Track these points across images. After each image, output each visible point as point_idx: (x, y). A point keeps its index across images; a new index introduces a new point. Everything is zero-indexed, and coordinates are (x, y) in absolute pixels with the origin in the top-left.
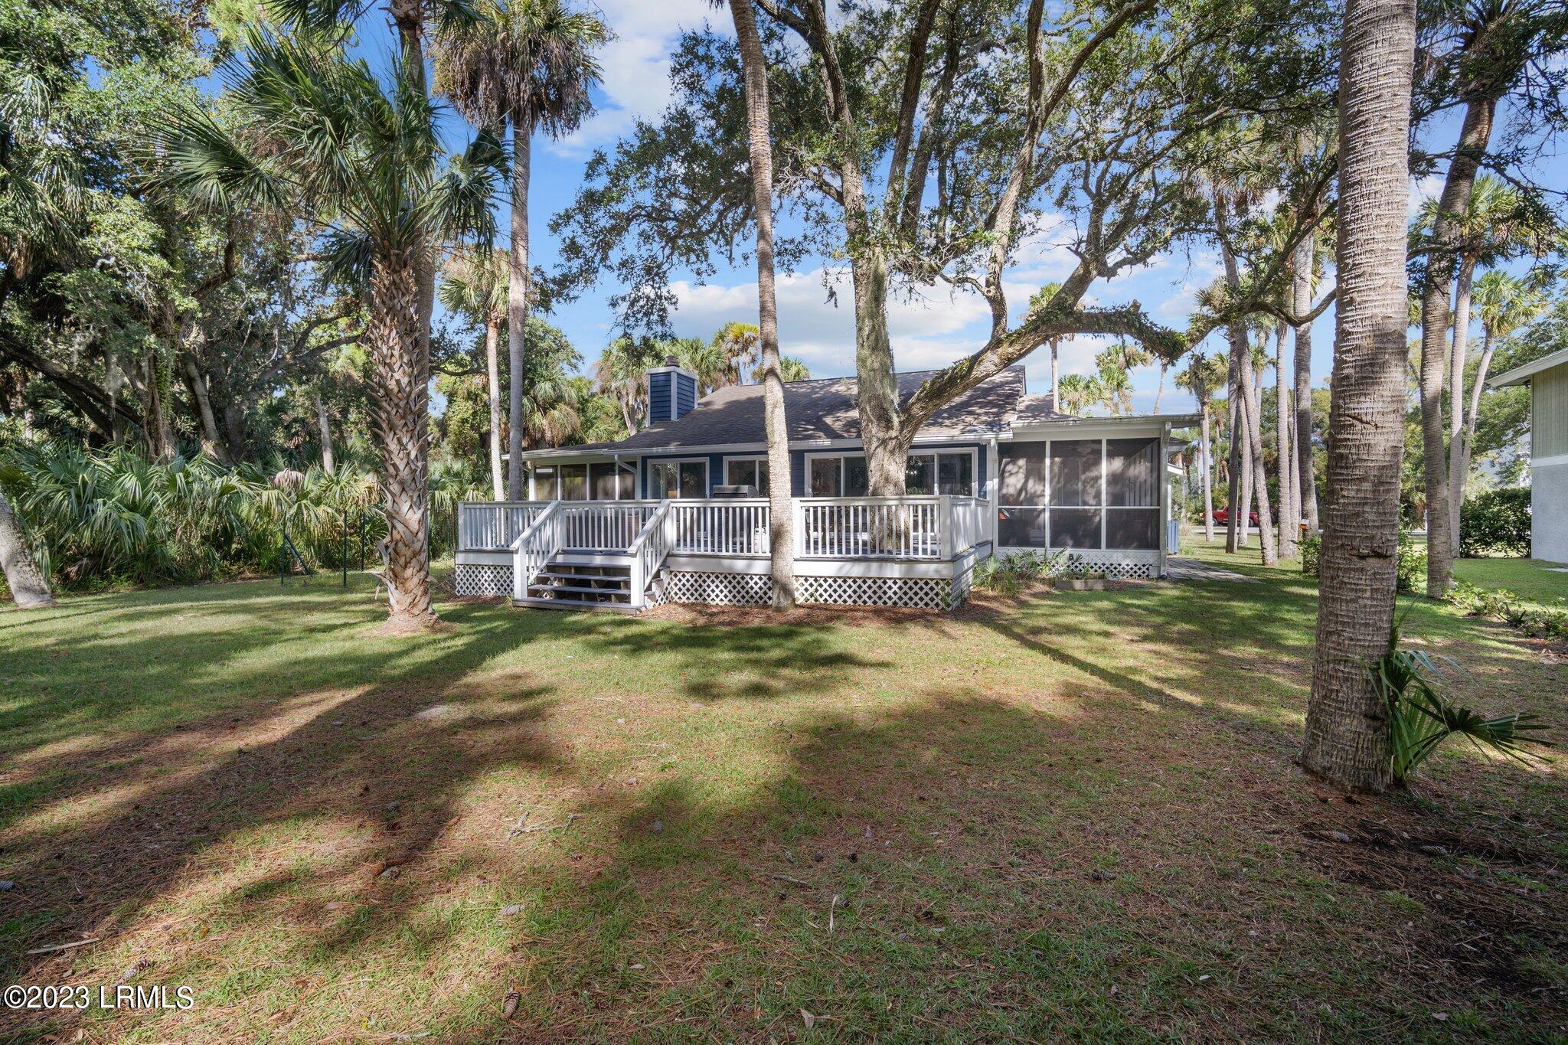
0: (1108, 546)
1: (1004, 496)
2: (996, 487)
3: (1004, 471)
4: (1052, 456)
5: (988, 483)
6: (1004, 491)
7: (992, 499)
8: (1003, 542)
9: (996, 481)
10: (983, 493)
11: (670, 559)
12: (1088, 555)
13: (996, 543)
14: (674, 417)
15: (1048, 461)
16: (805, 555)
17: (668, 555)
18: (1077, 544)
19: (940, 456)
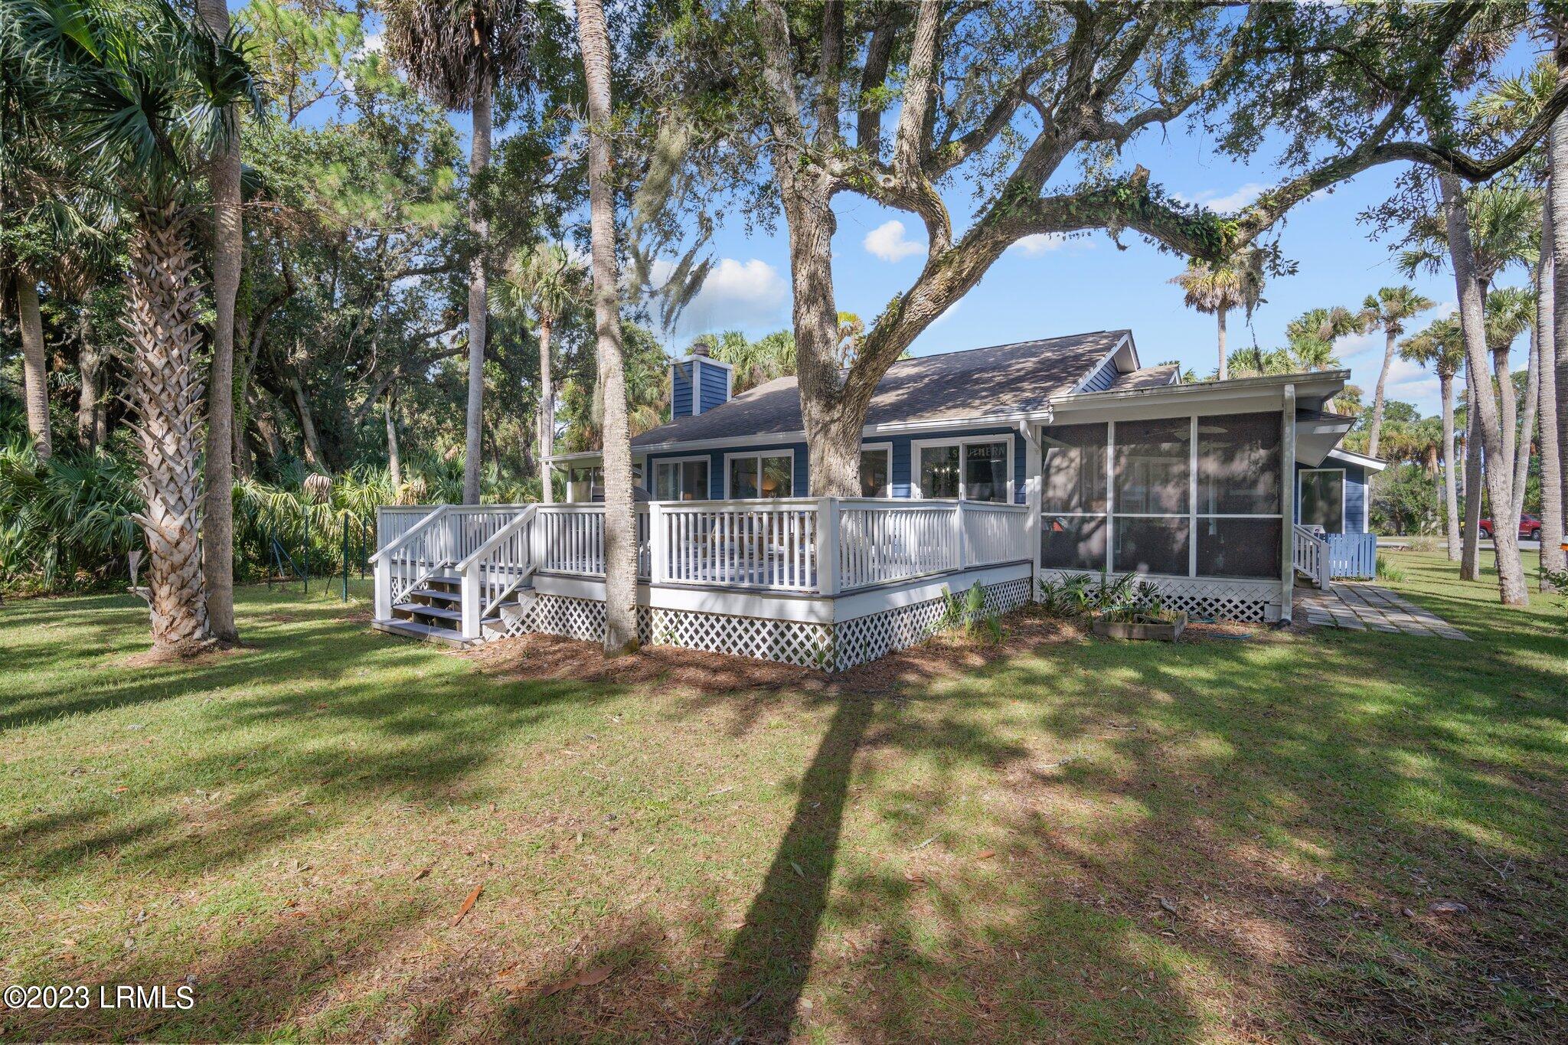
0: (1201, 571)
1: (1049, 501)
2: (1038, 488)
3: (1049, 466)
4: (1119, 441)
5: (1028, 481)
6: (1050, 493)
7: (1033, 503)
8: (1047, 563)
9: (1038, 479)
10: (1020, 498)
11: (536, 579)
12: (1166, 585)
13: (1037, 563)
14: (696, 410)
15: (1110, 451)
16: (667, 579)
17: (534, 573)
18: (1153, 570)
19: (970, 448)
